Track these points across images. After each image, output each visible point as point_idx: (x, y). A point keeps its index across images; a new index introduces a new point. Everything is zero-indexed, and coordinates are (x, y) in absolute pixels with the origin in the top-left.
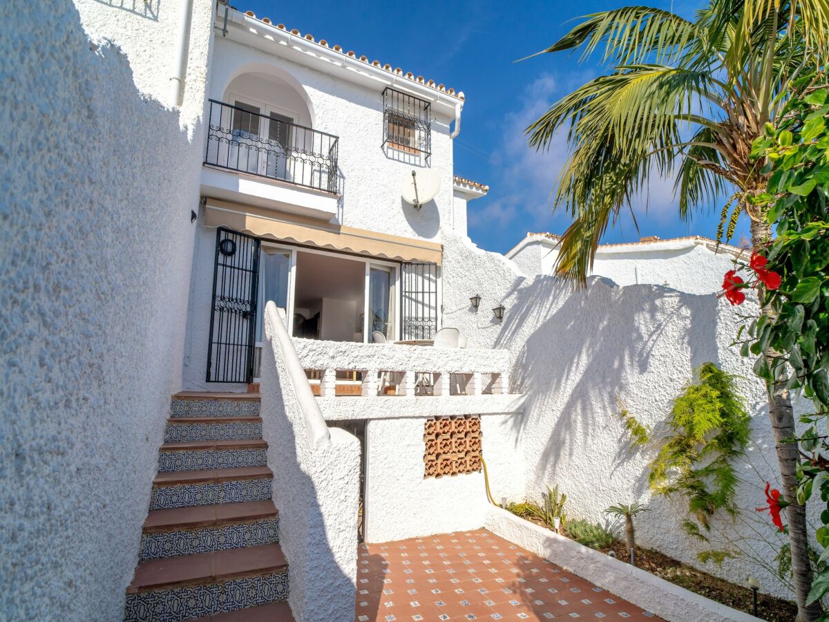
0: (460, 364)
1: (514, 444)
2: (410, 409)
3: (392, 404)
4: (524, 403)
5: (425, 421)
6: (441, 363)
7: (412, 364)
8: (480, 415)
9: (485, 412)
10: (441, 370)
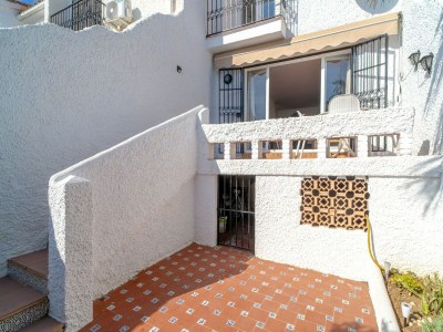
0: (338, 128)
1: (422, 211)
2: (285, 169)
3: (270, 164)
4: (440, 166)
5: (302, 179)
6: (314, 129)
7: (286, 133)
8: (367, 177)
9: (373, 174)
10: (316, 136)
